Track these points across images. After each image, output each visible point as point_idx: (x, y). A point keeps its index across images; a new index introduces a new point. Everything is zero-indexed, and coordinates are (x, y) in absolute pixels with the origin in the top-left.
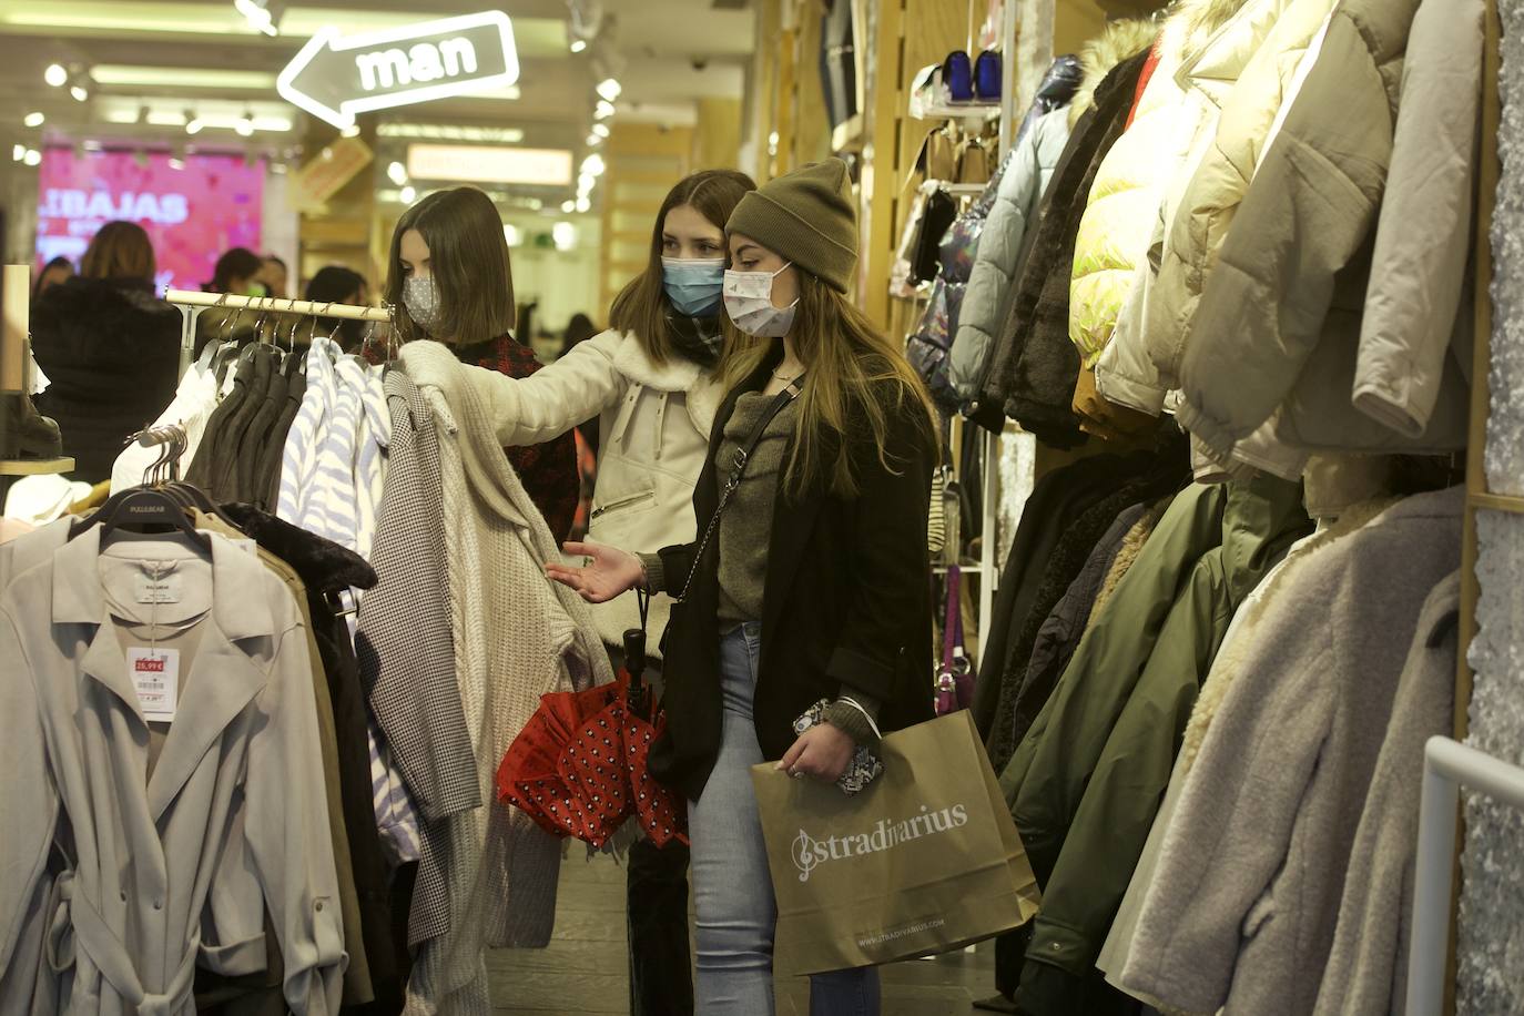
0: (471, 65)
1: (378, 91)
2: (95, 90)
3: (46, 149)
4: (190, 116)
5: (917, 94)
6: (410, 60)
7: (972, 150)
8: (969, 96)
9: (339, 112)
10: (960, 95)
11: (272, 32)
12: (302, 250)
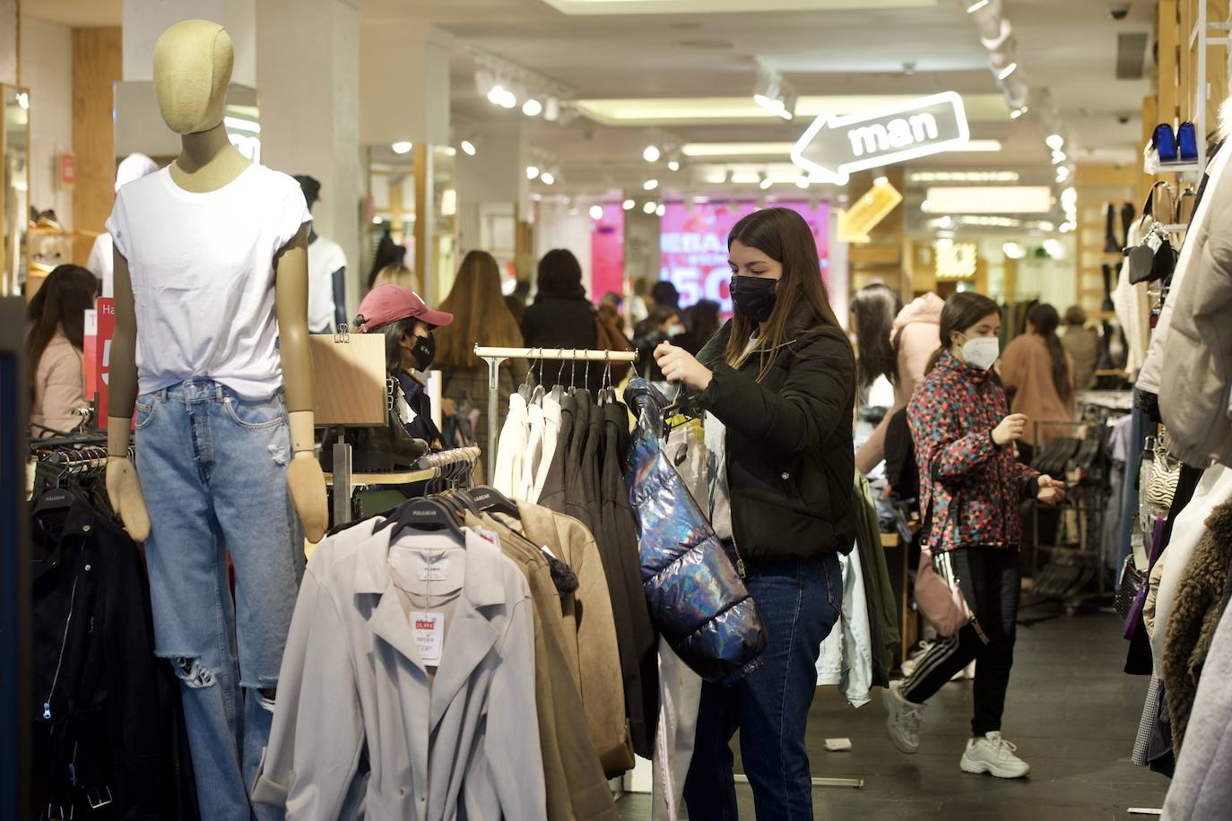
0: (933, 133)
1: (866, 155)
2: (685, 162)
3: (667, 203)
4: (761, 176)
5: (1149, 156)
6: (888, 132)
7: (1187, 197)
8: (1173, 157)
9: (837, 172)
10: (1165, 158)
11: (788, 116)
12: (852, 270)
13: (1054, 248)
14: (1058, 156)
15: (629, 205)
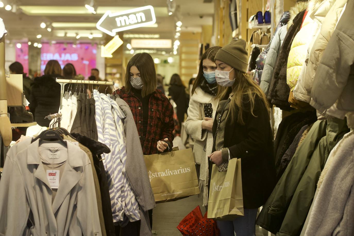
0: (144, 19)
1: (121, 27)
2: (53, 29)
3: (43, 43)
4: (77, 34)
5: (250, 22)
6: (129, 18)
7: (264, 36)
8: (263, 23)
9: (112, 32)
10: (260, 23)
11: (95, 13)
12: (106, 66)
13: (170, 60)
14: (178, 29)
15: (30, 43)
